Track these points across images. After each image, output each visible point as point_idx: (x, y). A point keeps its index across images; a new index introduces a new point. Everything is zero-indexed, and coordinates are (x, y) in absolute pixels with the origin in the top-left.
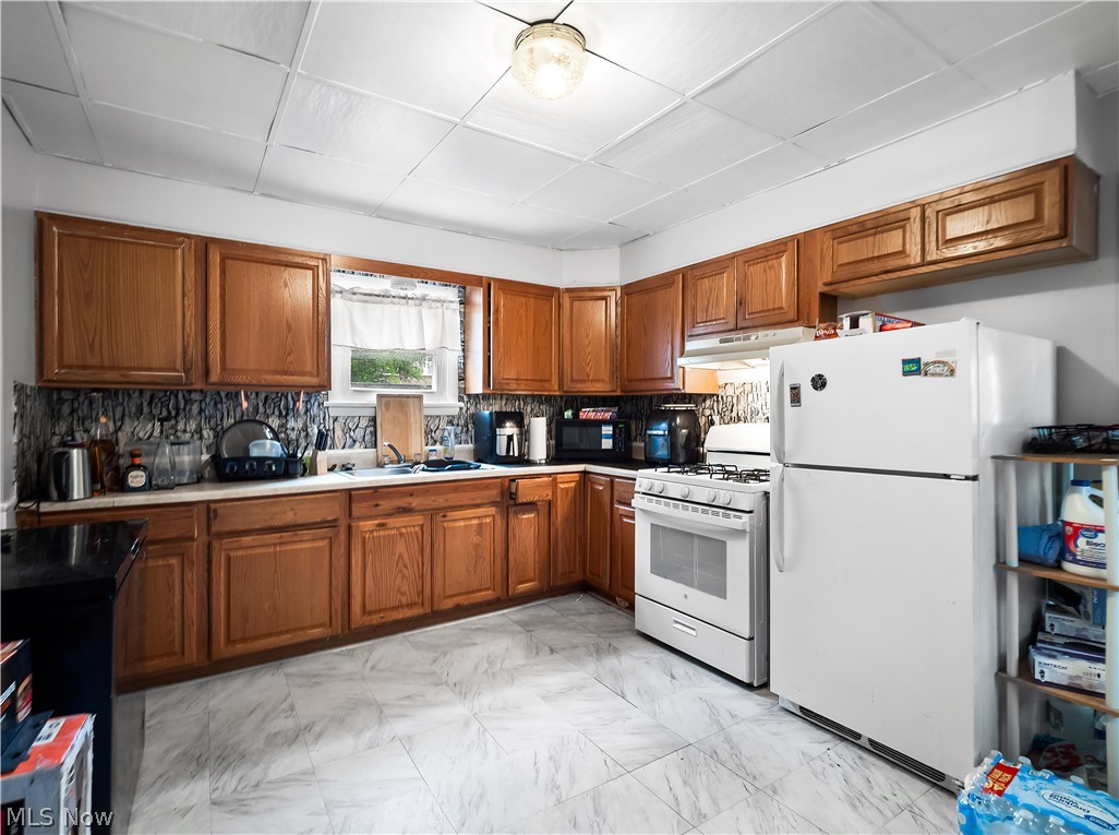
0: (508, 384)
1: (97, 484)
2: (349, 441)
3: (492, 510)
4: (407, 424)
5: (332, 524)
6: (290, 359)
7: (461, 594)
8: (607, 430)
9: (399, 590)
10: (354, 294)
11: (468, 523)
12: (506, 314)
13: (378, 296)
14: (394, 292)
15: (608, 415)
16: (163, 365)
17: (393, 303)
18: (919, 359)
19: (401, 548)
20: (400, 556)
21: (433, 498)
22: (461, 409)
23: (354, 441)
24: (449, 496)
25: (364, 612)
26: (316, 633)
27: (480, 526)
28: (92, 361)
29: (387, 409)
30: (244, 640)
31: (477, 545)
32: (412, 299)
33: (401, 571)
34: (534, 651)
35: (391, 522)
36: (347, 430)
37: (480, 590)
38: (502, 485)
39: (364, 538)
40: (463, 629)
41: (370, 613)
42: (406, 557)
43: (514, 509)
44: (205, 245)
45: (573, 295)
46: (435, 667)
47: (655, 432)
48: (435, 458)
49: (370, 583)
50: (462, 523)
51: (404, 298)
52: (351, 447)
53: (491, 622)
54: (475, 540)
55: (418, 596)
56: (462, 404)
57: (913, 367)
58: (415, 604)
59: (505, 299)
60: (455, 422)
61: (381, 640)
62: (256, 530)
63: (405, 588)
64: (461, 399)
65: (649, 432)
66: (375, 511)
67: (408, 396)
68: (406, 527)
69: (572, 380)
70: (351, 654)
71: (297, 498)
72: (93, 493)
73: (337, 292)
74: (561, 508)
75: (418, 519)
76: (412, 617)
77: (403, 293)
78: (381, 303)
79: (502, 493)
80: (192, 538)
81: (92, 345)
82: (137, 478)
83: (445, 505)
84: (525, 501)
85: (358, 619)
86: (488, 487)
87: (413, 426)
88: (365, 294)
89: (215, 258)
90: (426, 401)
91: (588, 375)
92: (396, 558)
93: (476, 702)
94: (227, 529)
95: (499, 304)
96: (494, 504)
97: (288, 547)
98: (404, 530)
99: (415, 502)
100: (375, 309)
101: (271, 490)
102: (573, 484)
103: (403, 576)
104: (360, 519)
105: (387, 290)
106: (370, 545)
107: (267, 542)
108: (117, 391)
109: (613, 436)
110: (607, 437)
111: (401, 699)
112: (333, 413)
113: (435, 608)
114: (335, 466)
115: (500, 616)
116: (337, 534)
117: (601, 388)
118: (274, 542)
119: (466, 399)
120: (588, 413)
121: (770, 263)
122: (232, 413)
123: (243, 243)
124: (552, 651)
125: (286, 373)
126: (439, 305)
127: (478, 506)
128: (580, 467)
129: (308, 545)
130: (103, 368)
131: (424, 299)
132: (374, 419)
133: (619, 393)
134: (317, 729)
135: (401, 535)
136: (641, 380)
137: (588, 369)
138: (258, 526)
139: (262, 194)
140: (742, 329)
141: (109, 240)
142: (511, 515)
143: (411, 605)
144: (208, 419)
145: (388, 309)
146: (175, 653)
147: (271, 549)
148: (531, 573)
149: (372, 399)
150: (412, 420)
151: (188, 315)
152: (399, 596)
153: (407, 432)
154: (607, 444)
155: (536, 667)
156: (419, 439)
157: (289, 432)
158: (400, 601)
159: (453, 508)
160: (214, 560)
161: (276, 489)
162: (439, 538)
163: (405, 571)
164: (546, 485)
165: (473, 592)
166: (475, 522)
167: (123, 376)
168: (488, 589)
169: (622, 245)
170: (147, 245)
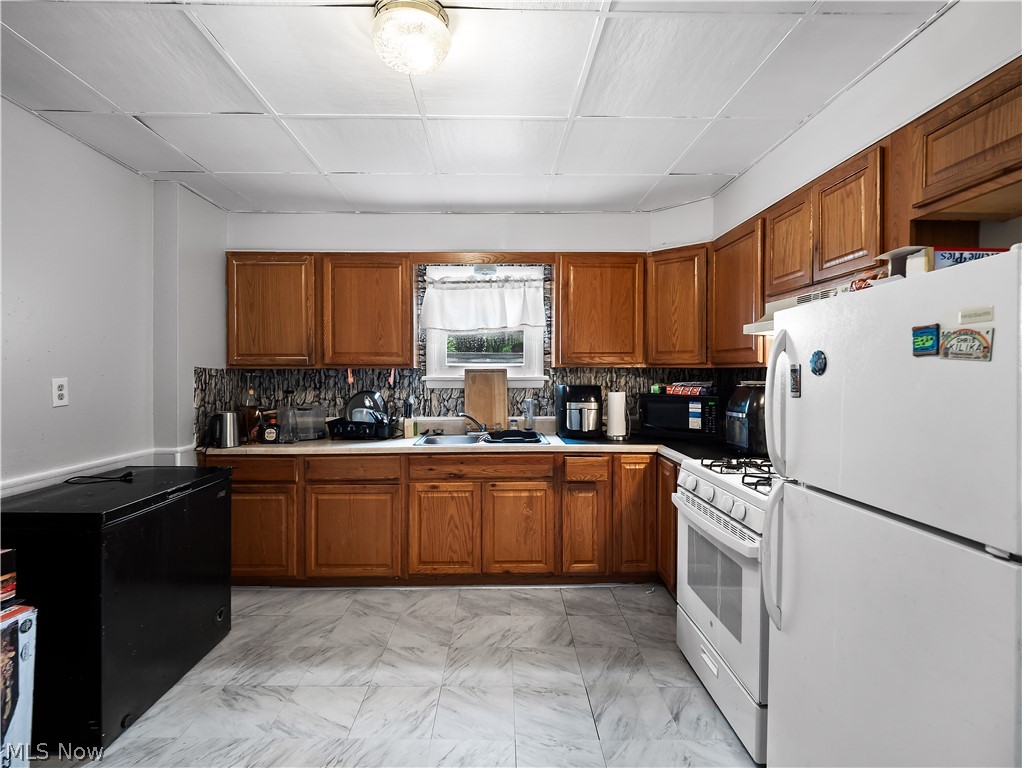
0: (579, 358)
1: (243, 437)
2: (444, 410)
3: (543, 485)
4: (491, 397)
5: (395, 481)
6: (381, 342)
7: (510, 562)
8: (695, 408)
9: (450, 548)
10: (445, 283)
11: (517, 494)
12: (577, 287)
13: (465, 282)
14: (479, 277)
15: (697, 391)
16: (294, 352)
17: (477, 287)
18: (938, 327)
19: (452, 510)
20: (452, 517)
21: (483, 468)
22: (547, 382)
23: (448, 410)
24: (499, 467)
25: (421, 562)
26: (380, 571)
27: (530, 498)
28: (254, 350)
29: (474, 383)
30: (328, 565)
31: (528, 517)
32: (496, 282)
33: (452, 530)
34: (554, 637)
35: (443, 485)
36: (441, 401)
37: (532, 562)
38: (555, 460)
39: (420, 497)
40: (511, 595)
41: (425, 563)
42: (456, 518)
43: (568, 486)
44: (319, 259)
45: (659, 258)
46: (455, 628)
47: (735, 414)
48: (515, 428)
49: (425, 537)
50: (511, 494)
51: (488, 282)
52: (445, 415)
53: (542, 595)
54: (525, 512)
55: (468, 555)
56: (547, 378)
57: (930, 341)
58: (466, 562)
59: (575, 272)
60: (541, 394)
61: (440, 588)
62: (337, 480)
63: (456, 547)
64: (546, 372)
65: (729, 413)
66: (432, 474)
67: (493, 371)
68: (457, 491)
69: (658, 352)
70: (407, 595)
71: (366, 457)
72: (241, 443)
73: (430, 283)
74: (627, 490)
75: (468, 485)
76: (463, 574)
77: (487, 278)
78: (467, 288)
79: (555, 469)
80: (294, 482)
81: (254, 340)
82: (270, 434)
83: (495, 474)
84: (574, 479)
85: (415, 566)
86: (539, 461)
87: (497, 398)
88: (453, 282)
89: (328, 267)
90: (510, 375)
91: (674, 346)
92: (448, 517)
93: (456, 673)
94: (317, 478)
95: (568, 278)
96: (546, 478)
97: (359, 497)
98: (456, 495)
99: (465, 469)
100: (461, 294)
101: (346, 450)
102: (642, 466)
103: (455, 536)
104: (418, 480)
105: (472, 277)
106: (425, 504)
107: (345, 491)
108: (284, 370)
109: (702, 415)
110: (695, 415)
111: (405, 648)
112: (429, 385)
113: (485, 570)
114: (428, 431)
115: (556, 590)
116: (397, 491)
117: (690, 359)
118: (348, 491)
119: (552, 373)
120: (677, 389)
121: (848, 187)
122: (355, 386)
123: (348, 253)
124: (572, 642)
125: (378, 354)
126: (522, 284)
127: (530, 479)
128: (652, 448)
129: (374, 497)
130: (260, 355)
131: (507, 280)
132: (463, 391)
133: (710, 366)
134: (329, 654)
135: (453, 498)
136: (726, 351)
137: (674, 339)
138: (337, 478)
139: (362, 213)
140: (820, 282)
141: (264, 265)
142: (565, 493)
143: (463, 563)
144: (340, 390)
145: (473, 292)
146: (283, 566)
147: (347, 497)
148: (588, 553)
149: (461, 374)
150: (497, 392)
151: (310, 313)
152: (451, 553)
153: (491, 404)
154: (695, 423)
155: (540, 655)
156: (502, 409)
157: (396, 401)
158: (451, 557)
159: (503, 479)
160: (307, 499)
161: (350, 449)
162: (488, 505)
163: (457, 532)
164: (601, 465)
165: (523, 562)
166: (525, 494)
167: (272, 360)
168: (540, 562)
169: (715, 195)
170: (286, 265)
